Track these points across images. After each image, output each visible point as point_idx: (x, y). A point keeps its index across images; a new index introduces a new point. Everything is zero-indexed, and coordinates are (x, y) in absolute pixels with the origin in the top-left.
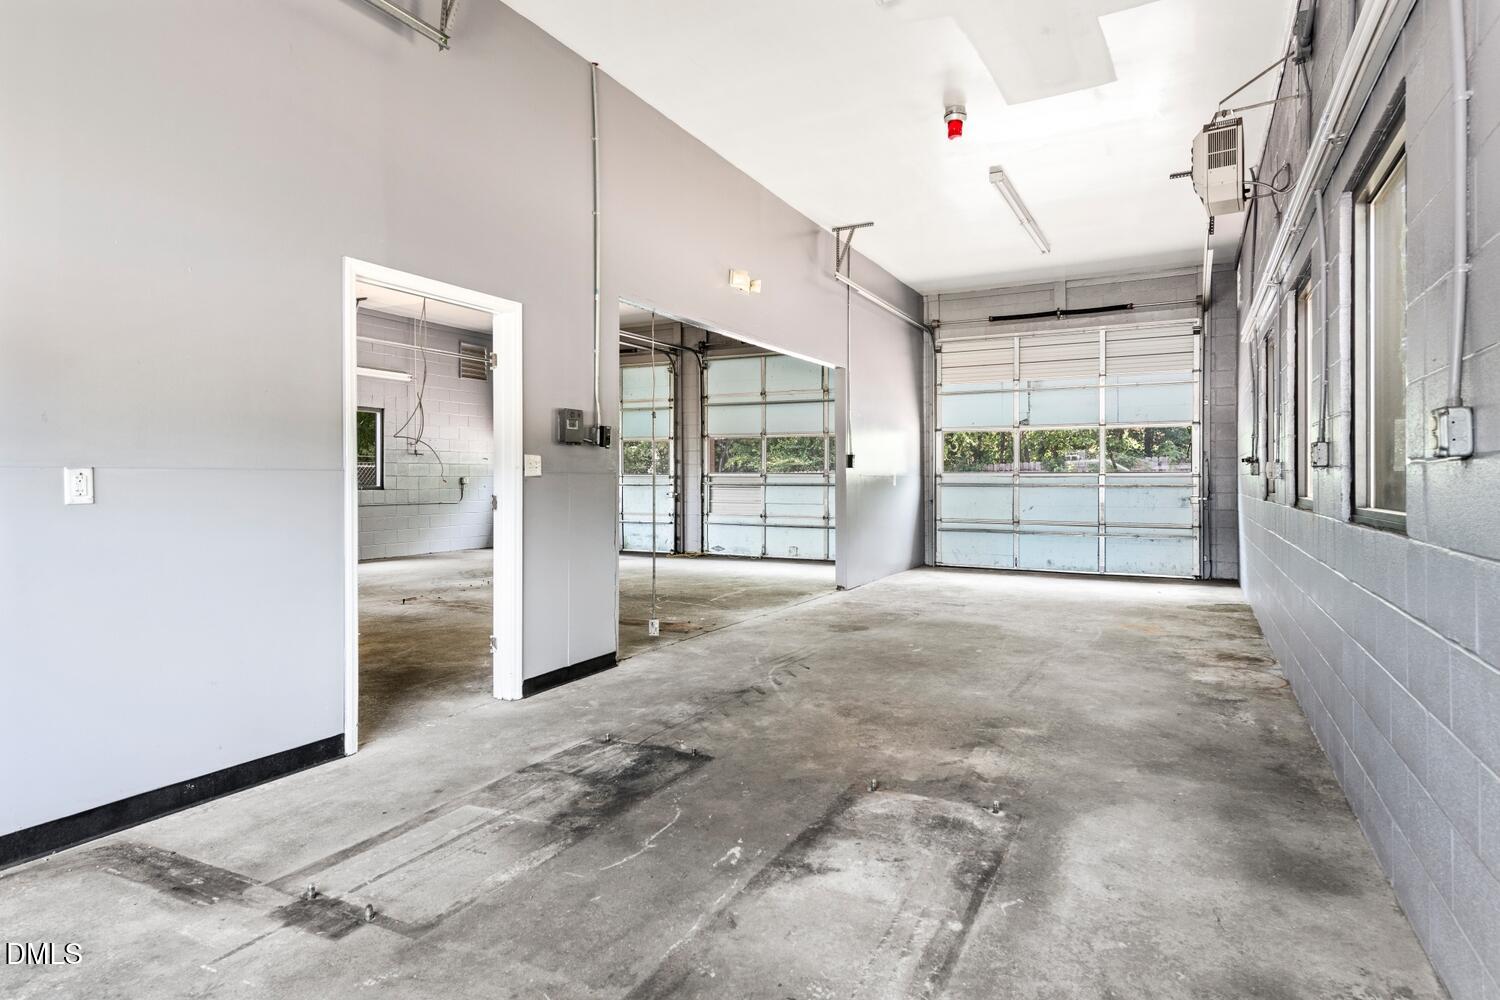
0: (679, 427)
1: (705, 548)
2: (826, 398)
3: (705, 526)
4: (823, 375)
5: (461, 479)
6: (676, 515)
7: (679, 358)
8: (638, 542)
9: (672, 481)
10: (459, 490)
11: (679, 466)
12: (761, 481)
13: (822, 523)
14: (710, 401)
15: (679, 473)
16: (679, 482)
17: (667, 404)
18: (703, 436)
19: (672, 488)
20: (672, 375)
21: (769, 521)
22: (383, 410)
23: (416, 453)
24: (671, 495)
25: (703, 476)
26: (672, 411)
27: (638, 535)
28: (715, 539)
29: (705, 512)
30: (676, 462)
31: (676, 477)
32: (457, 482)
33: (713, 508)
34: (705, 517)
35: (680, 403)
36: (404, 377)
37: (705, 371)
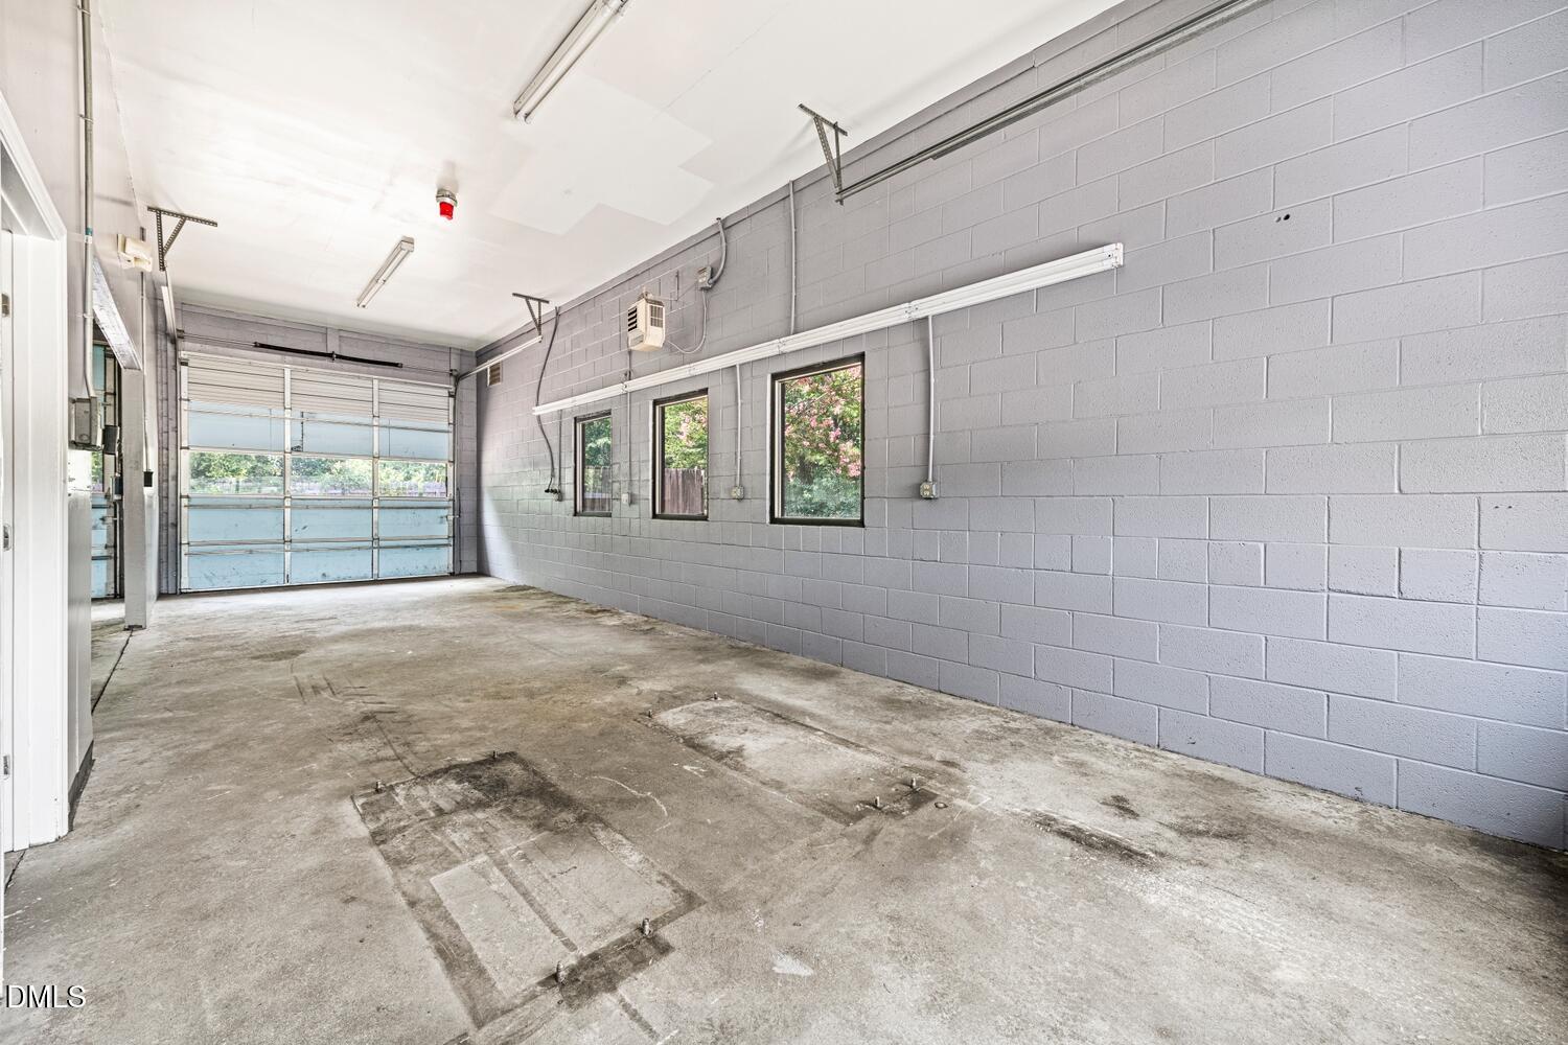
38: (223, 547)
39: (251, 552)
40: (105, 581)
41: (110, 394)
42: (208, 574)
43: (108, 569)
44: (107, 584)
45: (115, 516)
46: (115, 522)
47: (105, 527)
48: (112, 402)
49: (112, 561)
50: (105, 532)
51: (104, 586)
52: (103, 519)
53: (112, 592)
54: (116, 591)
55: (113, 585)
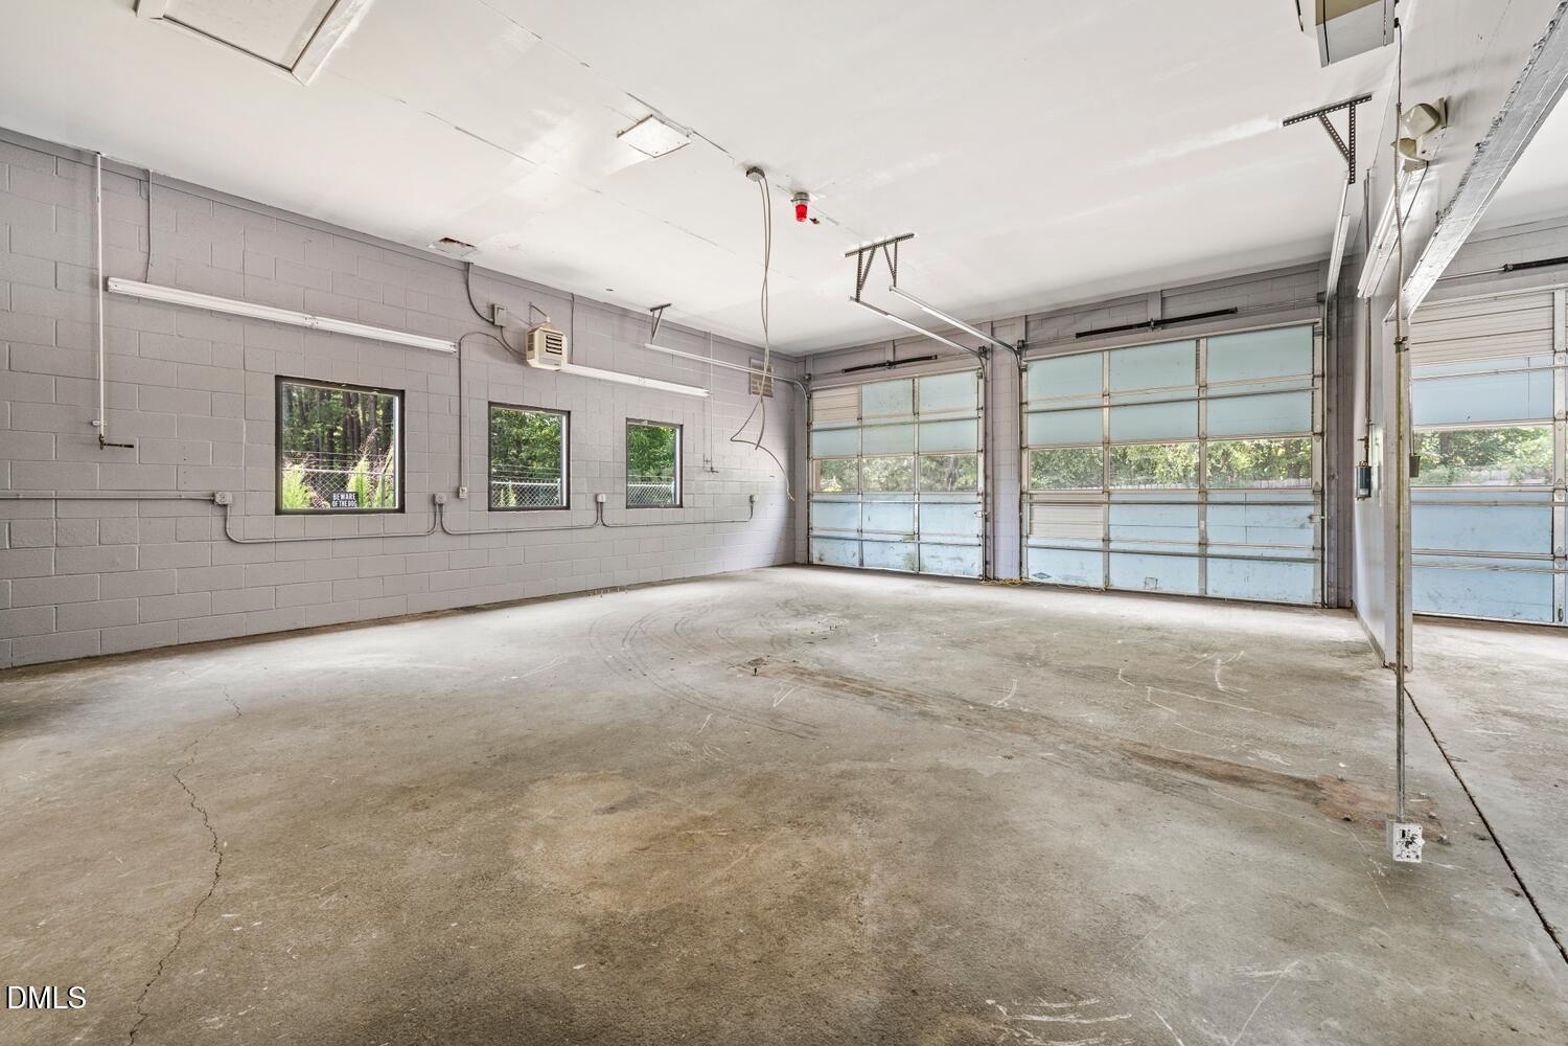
0: (989, 438)
1: (1024, 575)
2: (1202, 395)
3: (1024, 549)
4: (1197, 367)
5: (751, 497)
6: (985, 537)
7: (989, 362)
8: (937, 565)
9: (980, 499)
10: (749, 508)
11: (989, 481)
12: (1104, 498)
13: (1195, 550)
14: (1031, 408)
15: (989, 490)
16: (989, 500)
17: (975, 414)
18: (1021, 448)
19: (980, 507)
20: (981, 382)
21: (1113, 546)
22: (682, 426)
23: (712, 470)
24: (980, 514)
25: (1022, 493)
26: (981, 421)
27: (938, 557)
28: (1037, 564)
29: (1024, 534)
30: (986, 477)
31: (985, 494)
32: (748, 501)
33: (1035, 529)
34: (1024, 539)
35: (990, 411)
36: (701, 392)
37: (1024, 374)
38: (1452, 559)
39: (1496, 568)
40: (1312, 587)
41: (1318, 376)
42: (1432, 593)
43: (1315, 574)
44: (1314, 590)
45: (1323, 515)
46: (1323, 520)
47: (1312, 526)
48: (1320, 385)
49: (1320, 565)
50: (1312, 531)
51: (1311, 592)
52: (1311, 517)
53: (1320, 600)
54: (1323, 599)
55: (1320, 593)
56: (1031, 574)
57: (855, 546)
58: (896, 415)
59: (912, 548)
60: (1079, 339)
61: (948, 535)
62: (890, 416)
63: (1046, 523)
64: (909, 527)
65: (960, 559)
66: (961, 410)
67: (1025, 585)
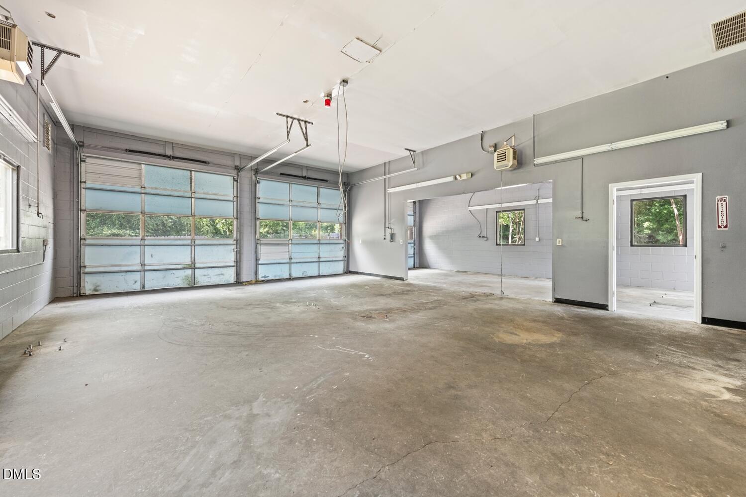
0: (240, 213)
1: (257, 278)
2: (319, 207)
3: (258, 266)
6: (236, 261)
8: (206, 280)
9: (235, 242)
12: (290, 242)
14: (260, 201)
15: (239, 238)
16: (239, 243)
17: (232, 199)
18: (256, 218)
19: (235, 247)
20: (235, 183)
21: (292, 261)
24: (234, 250)
25: (257, 239)
26: (235, 203)
27: (207, 275)
28: (264, 272)
29: (258, 258)
31: (237, 240)
33: (263, 256)
34: (257, 261)
35: (240, 199)
37: (258, 185)
56: (260, 277)
57: (137, 276)
58: (176, 190)
59: (189, 272)
60: (282, 176)
61: (217, 262)
62: (172, 190)
63: (266, 253)
64: (188, 260)
65: (222, 274)
66: (224, 195)
67: (257, 282)
